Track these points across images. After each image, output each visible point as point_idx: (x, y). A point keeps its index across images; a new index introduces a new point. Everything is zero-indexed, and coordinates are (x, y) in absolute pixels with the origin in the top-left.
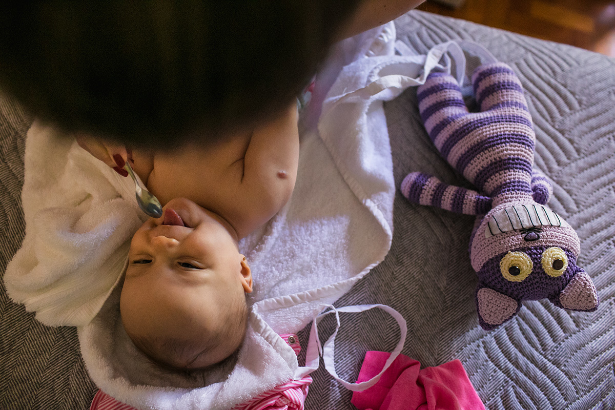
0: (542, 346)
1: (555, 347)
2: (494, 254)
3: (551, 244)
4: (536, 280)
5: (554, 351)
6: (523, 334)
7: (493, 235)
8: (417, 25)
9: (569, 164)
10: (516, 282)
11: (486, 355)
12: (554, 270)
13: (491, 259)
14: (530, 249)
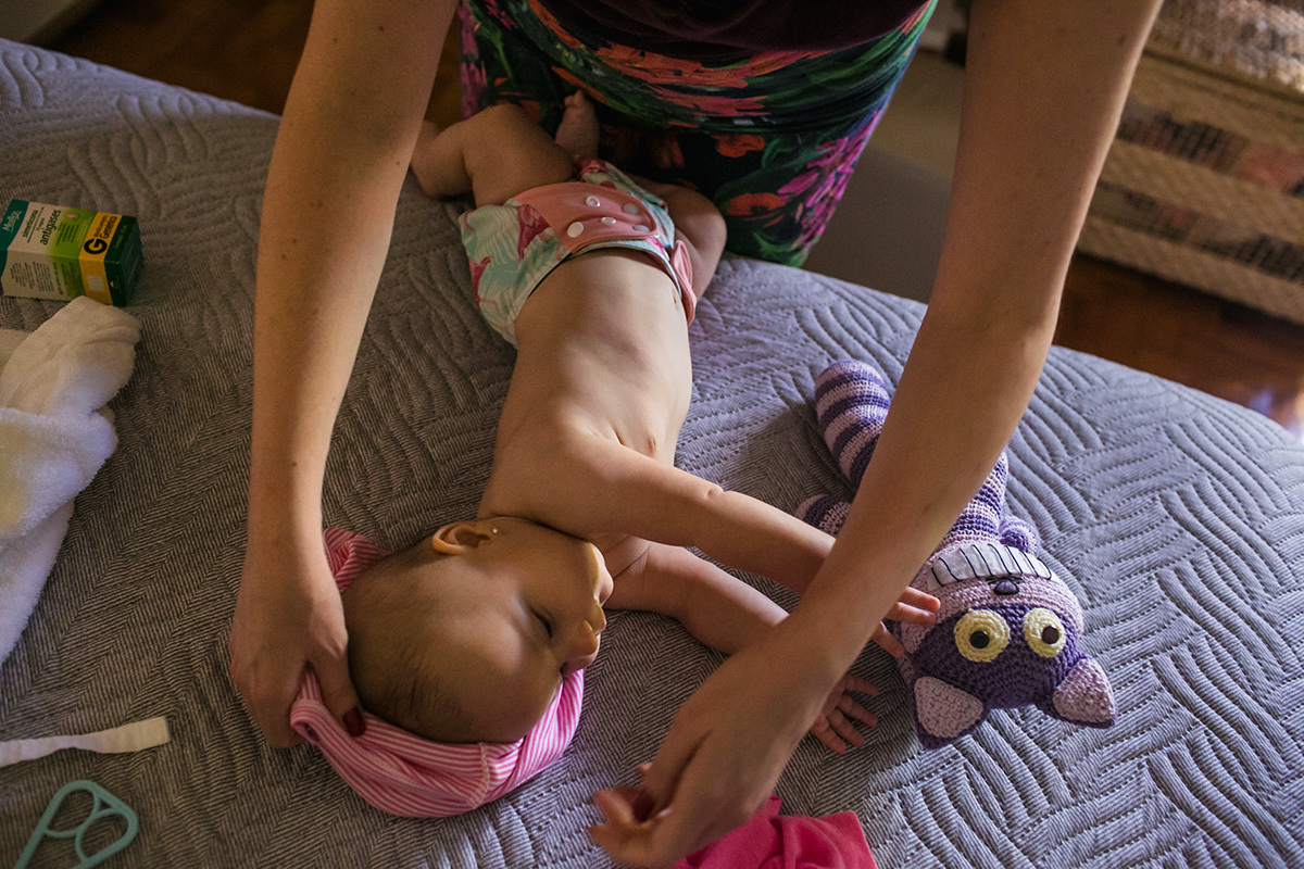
0: (1007, 819)
1: (1031, 825)
2: (944, 615)
3: (1038, 603)
4: (1015, 660)
5: (1028, 831)
6: (976, 793)
7: (943, 586)
8: (834, 297)
9: (1080, 529)
10: (982, 663)
11: (904, 818)
12: (1045, 645)
13: (939, 625)
14: (1005, 608)
